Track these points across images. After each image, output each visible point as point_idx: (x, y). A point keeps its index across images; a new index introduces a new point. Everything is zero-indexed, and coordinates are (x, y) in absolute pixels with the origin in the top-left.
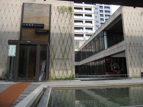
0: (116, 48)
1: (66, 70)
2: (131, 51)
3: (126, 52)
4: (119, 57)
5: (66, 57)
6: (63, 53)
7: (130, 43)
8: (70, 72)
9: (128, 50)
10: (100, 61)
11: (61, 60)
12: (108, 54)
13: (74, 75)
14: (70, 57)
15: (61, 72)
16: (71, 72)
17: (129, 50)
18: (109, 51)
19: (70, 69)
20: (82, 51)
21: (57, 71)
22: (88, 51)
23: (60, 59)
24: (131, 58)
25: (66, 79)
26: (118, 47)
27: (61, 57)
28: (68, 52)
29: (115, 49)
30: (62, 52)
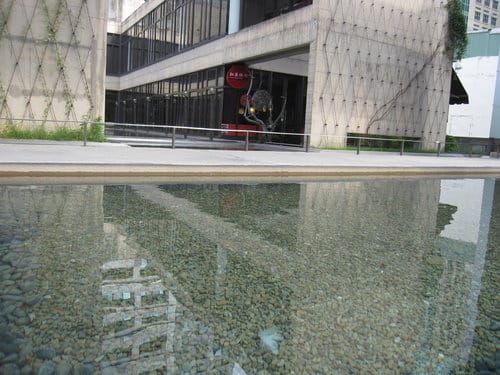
0: (276, 33)
1: (66, 94)
2: (330, 49)
3: (311, 53)
4: (274, 73)
5: (63, 36)
6: (52, 15)
7: (332, 20)
8: (81, 108)
9: (320, 46)
10: (205, 82)
11: (40, 49)
12: (237, 55)
13: (99, 119)
14: (83, 38)
15: (38, 104)
16: (88, 109)
17: (325, 45)
18: (245, 43)
19: (82, 91)
20: (131, 33)
21: (17, 96)
22: (158, 38)
23: (33, 41)
24: (325, 76)
25: (63, 136)
26: (285, 30)
27: (39, 31)
28: (74, 12)
29: (271, 38)
30: (46, 9)
